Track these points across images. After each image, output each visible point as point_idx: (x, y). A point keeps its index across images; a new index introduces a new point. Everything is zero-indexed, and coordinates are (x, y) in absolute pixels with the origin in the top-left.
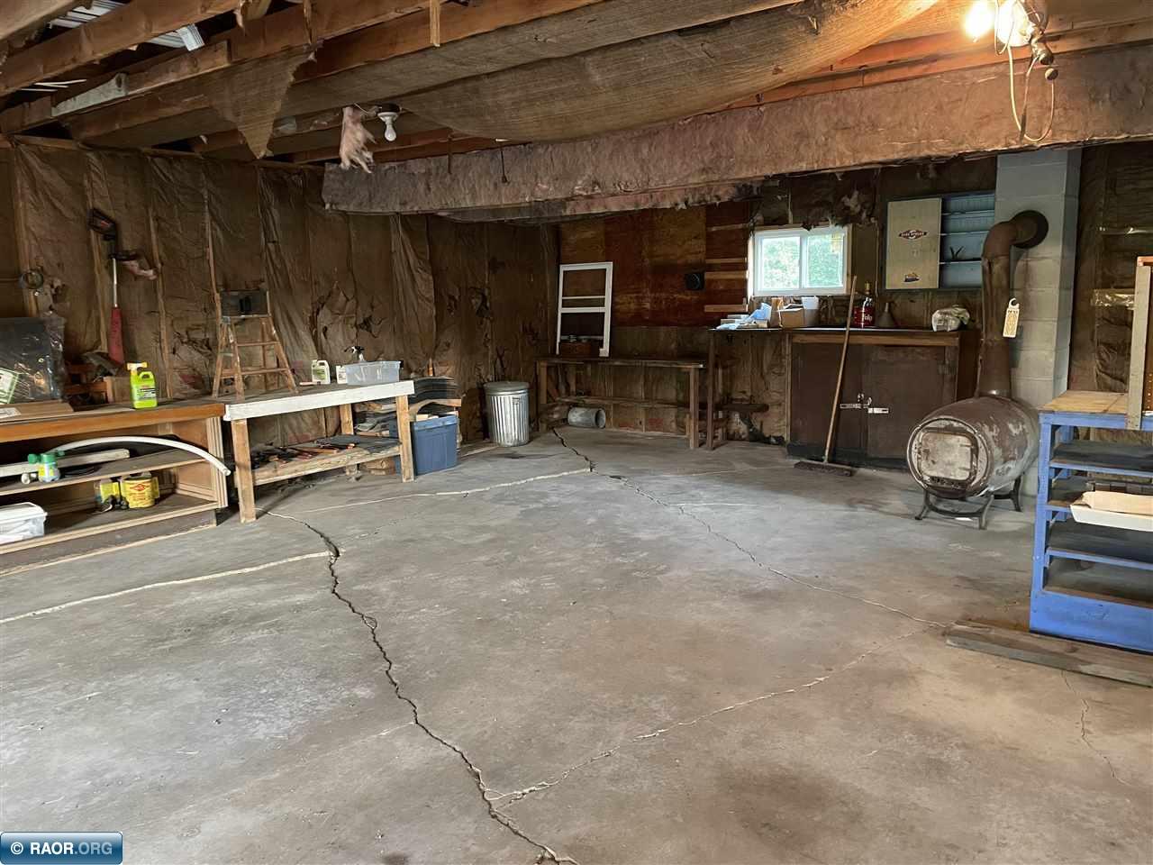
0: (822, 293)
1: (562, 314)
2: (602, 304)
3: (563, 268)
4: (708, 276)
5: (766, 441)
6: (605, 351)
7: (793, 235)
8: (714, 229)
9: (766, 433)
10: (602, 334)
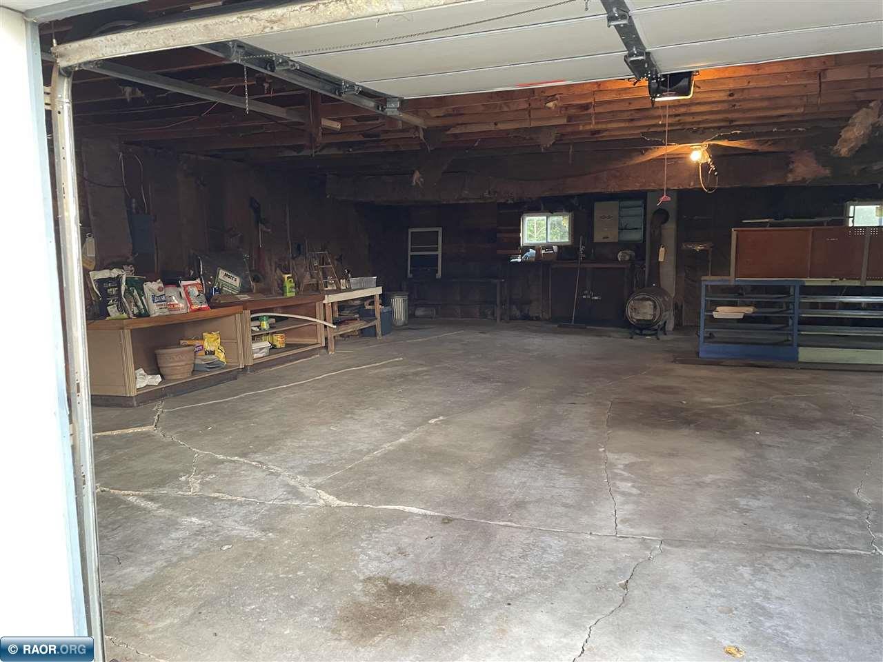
0: (559, 244)
1: (411, 256)
2: (436, 249)
3: (410, 231)
4: (498, 235)
5: (531, 319)
6: (439, 275)
7: (544, 215)
8: (501, 212)
9: (531, 314)
10: (437, 266)
